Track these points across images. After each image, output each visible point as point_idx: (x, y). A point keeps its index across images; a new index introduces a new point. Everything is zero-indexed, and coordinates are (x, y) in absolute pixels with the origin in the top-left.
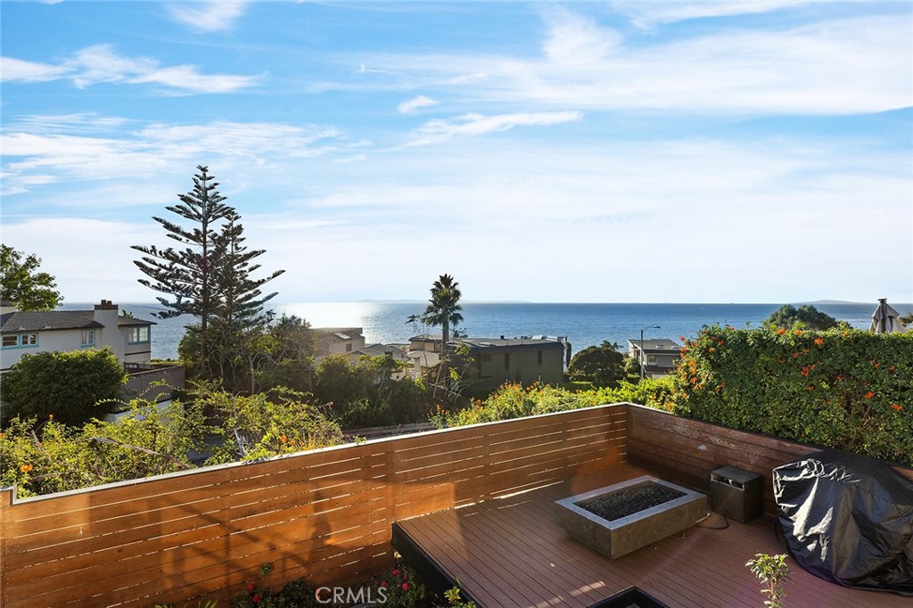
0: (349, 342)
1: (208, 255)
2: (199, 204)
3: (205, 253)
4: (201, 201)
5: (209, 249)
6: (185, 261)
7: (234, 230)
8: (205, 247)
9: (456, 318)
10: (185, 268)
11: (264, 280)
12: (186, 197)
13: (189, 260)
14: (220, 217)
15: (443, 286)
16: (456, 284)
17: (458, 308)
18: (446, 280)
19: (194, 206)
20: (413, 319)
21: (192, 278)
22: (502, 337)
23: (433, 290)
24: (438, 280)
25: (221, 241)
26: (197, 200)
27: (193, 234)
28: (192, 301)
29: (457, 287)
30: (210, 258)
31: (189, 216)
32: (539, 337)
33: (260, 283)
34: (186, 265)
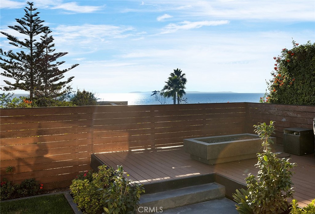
1: (33, 54)
2: (28, 25)
3: (32, 53)
4: (29, 23)
5: (33, 51)
6: (20, 58)
7: (48, 39)
8: (32, 50)
10: (20, 62)
11: (66, 70)
12: (20, 21)
13: (23, 58)
14: (41, 32)
15: (176, 76)
19: (25, 26)
21: (24, 68)
24: (173, 72)
25: (41, 47)
26: (27, 22)
27: (25, 42)
28: (24, 82)
30: (34, 56)
31: (22, 32)
33: (64, 71)
34: (21, 61)
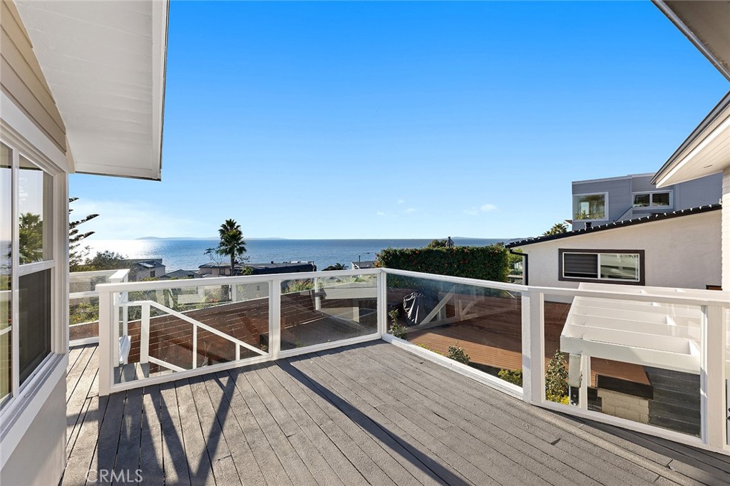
0: (153, 270)
9: (241, 250)
11: (78, 222)
15: (229, 228)
16: (238, 226)
17: (242, 243)
18: (231, 223)
20: (209, 251)
22: (272, 262)
23: (221, 231)
29: (239, 229)
32: (297, 262)
